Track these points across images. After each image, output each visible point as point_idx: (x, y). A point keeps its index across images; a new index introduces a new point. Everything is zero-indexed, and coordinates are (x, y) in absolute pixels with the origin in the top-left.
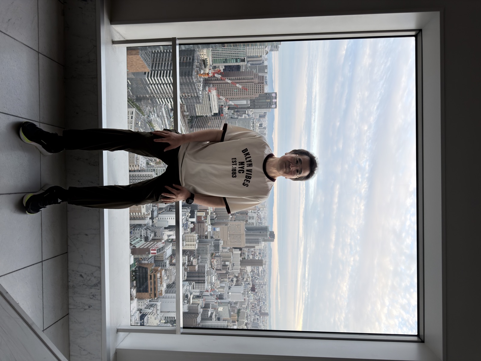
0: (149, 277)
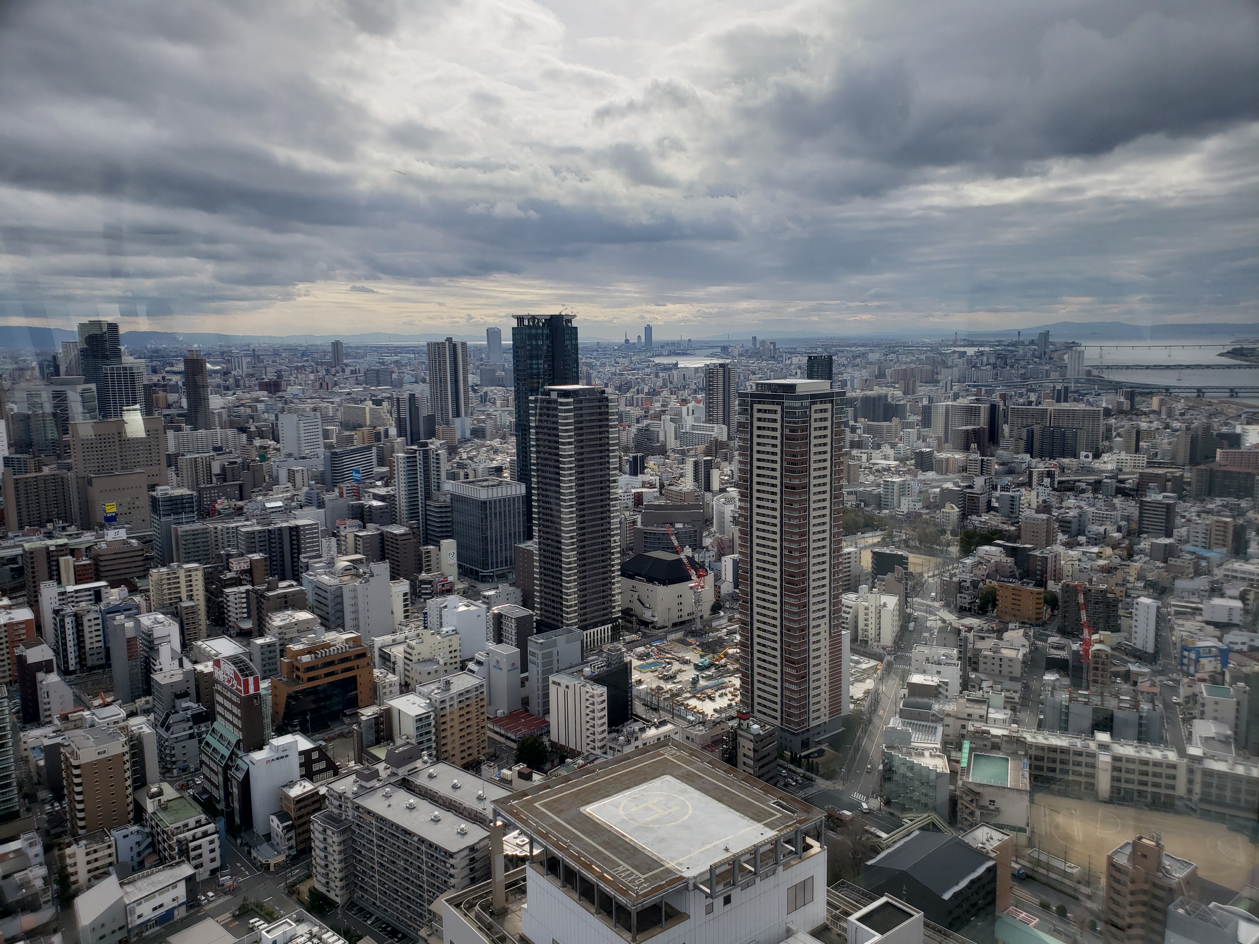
0: (313, 684)
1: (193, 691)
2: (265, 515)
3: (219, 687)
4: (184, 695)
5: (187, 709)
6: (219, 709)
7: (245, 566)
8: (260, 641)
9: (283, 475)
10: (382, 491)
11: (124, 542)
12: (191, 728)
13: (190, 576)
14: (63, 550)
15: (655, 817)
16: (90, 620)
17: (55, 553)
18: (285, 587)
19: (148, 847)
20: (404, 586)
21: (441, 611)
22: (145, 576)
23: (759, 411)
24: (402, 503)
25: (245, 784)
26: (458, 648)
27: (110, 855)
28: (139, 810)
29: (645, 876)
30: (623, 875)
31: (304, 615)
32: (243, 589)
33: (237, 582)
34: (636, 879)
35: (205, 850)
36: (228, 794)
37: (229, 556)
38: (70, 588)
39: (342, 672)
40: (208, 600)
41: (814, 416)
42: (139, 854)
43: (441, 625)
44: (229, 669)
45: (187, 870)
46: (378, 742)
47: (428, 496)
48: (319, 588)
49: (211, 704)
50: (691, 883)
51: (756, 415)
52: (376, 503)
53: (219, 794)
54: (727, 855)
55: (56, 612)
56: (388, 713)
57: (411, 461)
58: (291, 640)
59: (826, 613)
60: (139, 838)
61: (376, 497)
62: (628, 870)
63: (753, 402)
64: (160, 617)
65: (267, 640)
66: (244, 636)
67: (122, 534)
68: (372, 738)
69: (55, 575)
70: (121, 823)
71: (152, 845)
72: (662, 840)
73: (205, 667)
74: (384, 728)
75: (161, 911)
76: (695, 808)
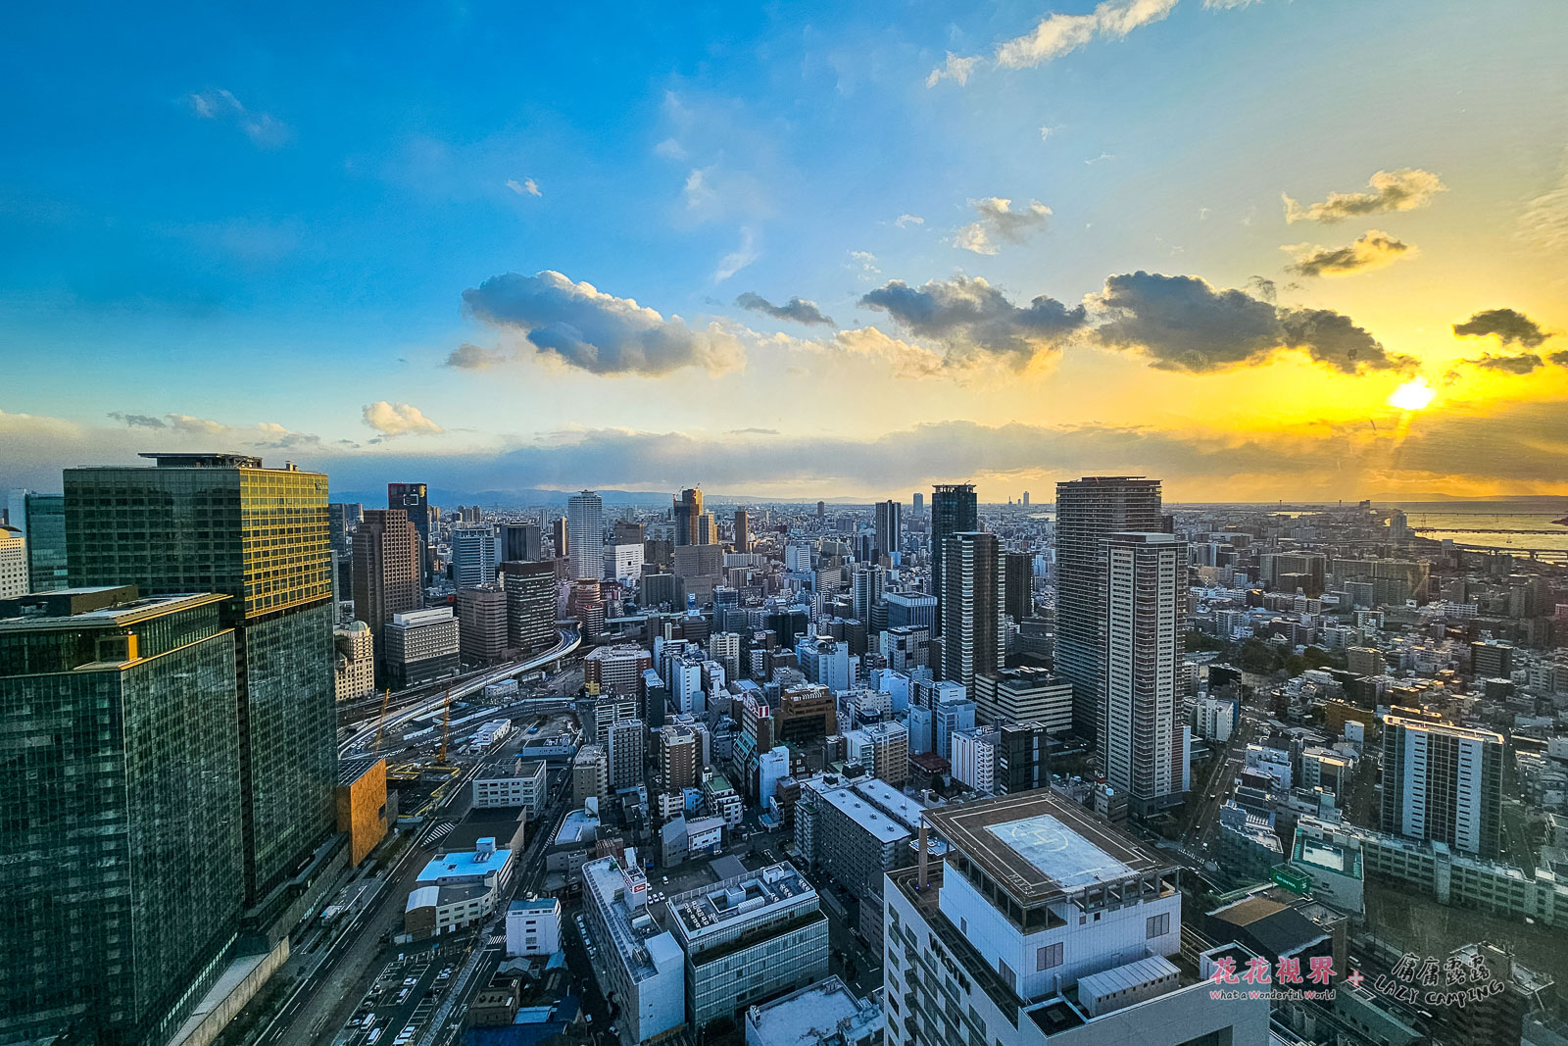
0: (800, 716)
1: (730, 710)
2: (775, 607)
3: (745, 710)
4: (726, 713)
5: (727, 722)
6: (744, 724)
7: (764, 638)
8: (768, 685)
9: (786, 582)
10: (845, 596)
11: (699, 618)
12: (728, 734)
13: (732, 641)
14: (667, 619)
15: (1040, 843)
17: (663, 621)
18: (786, 652)
19: (701, 803)
20: (857, 660)
21: (879, 679)
22: (708, 638)
23: (1116, 554)
24: (857, 604)
25: (757, 773)
26: (890, 704)
27: (681, 804)
28: (699, 779)
29: (1034, 885)
30: (1016, 882)
31: (795, 672)
32: (761, 651)
33: (757, 647)
34: (1026, 886)
35: (732, 810)
36: (747, 779)
37: (754, 630)
38: (670, 642)
39: (817, 711)
40: (741, 656)
41: (1161, 560)
42: (696, 807)
43: (879, 688)
44: (751, 699)
45: (721, 822)
46: (837, 759)
47: (873, 601)
48: (804, 654)
49: (740, 720)
50: (1069, 897)
51: (1113, 557)
52: (840, 604)
53: (741, 778)
54: (1097, 882)
55: (662, 655)
56: (845, 739)
57: (863, 579)
58: (787, 687)
60: (697, 796)
62: (1019, 878)
64: (715, 664)
65: (774, 685)
66: (760, 681)
67: (697, 613)
68: (834, 756)
69: (662, 633)
70: (688, 786)
71: (704, 802)
72: (1045, 862)
73: (738, 698)
74: (841, 751)
75: (708, 844)
76: (1070, 842)
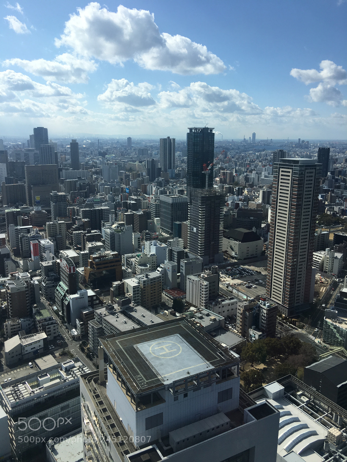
3: (62, 269)
4: (51, 271)
5: (53, 276)
6: (61, 277)
8: (83, 252)
11: (40, 211)
12: (53, 283)
13: (61, 226)
14: (19, 213)
15: (164, 353)
16: (24, 240)
17: (16, 214)
18: (94, 232)
19: (33, 326)
20: (138, 235)
21: (150, 246)
23: (282, 171)
25: (69, 306)
26: (155, 261)
27: (19, 327)
28: (31, 312)
29: (147, 381)
30: (138, 379)
31: (99, 244)
32: (79, 232)
33: (78, 229)
34: (142, 382)
36: (63, 309)
37: (76, 219)
38: (20, 227)
39: (110, 267)
41: (306, 175)
42: (29, 328)
43: (150, 252)
44: (65, 263)
45: (44, 336)
46: (119, 295)
48: (106, 234)
50: (166, 387)
51: (281, 173)
52: (132, 202)
54: (188, 375)
56: (124, 284)
58: (93, 253)
59: (306, 259)
60: (29, 322)
61: (133, 199)
62: (141, 377)
63: (280, 168)
64: (48, 240)
66: (79, 250)
67: (40, 208)
68: (117, 293)
69: (15, 222)
70: (24, 316)
72: (162, 365)
74: (121, 290)
75: (34, 349)
76: (183, 351)
